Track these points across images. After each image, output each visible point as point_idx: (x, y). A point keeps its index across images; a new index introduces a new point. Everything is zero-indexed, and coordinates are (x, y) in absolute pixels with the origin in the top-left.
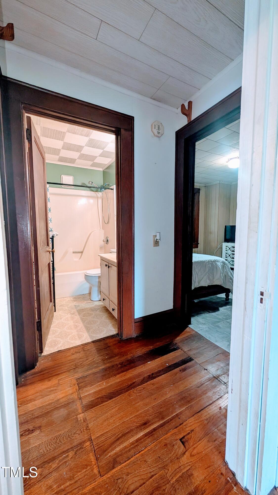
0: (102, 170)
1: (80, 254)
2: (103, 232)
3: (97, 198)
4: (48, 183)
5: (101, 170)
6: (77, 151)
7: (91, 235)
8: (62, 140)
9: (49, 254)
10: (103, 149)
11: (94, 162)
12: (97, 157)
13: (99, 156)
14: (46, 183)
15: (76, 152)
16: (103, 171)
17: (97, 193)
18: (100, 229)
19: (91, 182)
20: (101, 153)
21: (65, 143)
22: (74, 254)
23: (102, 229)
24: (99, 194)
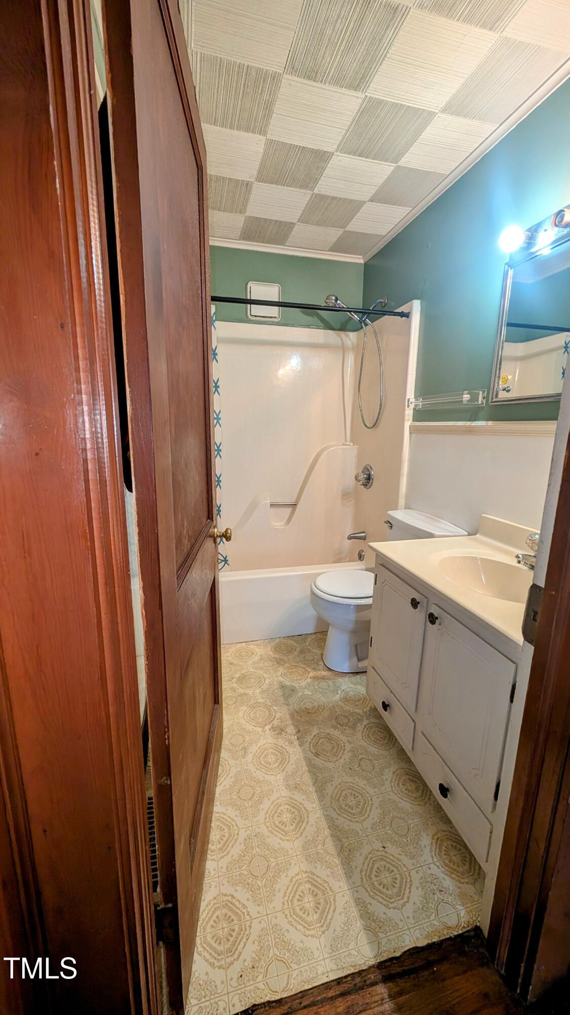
0: (362, 261)
1: (290, 510)
2: (352, 451)
3: (343, 349)
4: (214, 299)
5: (360, 260)
6: (304, 186)
7: (321, 459)
8: (263, 132)
9: (213, 544)
10: (395, 160)
11: (347, 229)
12: (365, 202)
13: (372, 200)
14: (209, 298)
15: (301, 187)
16: (365, 264)
17: (342, 334)
18: (346, 441)
19: (334, 298)
20: (381, 181)
21: (270, 143)
22: (272, 509)
23: (352, 441)
24: (348, 336)
